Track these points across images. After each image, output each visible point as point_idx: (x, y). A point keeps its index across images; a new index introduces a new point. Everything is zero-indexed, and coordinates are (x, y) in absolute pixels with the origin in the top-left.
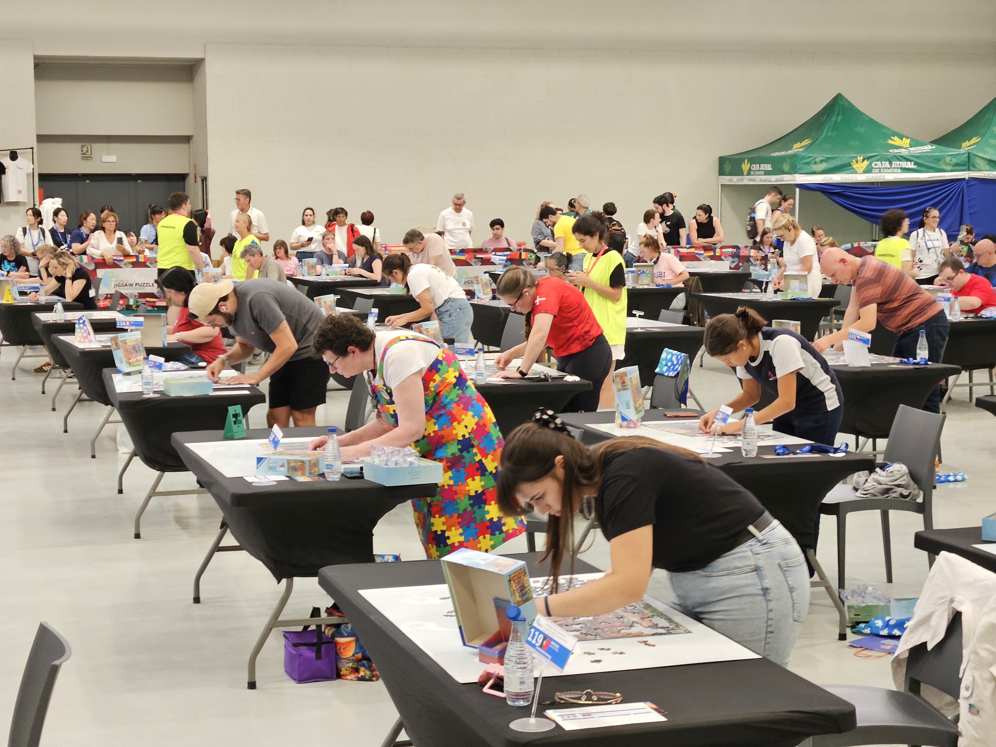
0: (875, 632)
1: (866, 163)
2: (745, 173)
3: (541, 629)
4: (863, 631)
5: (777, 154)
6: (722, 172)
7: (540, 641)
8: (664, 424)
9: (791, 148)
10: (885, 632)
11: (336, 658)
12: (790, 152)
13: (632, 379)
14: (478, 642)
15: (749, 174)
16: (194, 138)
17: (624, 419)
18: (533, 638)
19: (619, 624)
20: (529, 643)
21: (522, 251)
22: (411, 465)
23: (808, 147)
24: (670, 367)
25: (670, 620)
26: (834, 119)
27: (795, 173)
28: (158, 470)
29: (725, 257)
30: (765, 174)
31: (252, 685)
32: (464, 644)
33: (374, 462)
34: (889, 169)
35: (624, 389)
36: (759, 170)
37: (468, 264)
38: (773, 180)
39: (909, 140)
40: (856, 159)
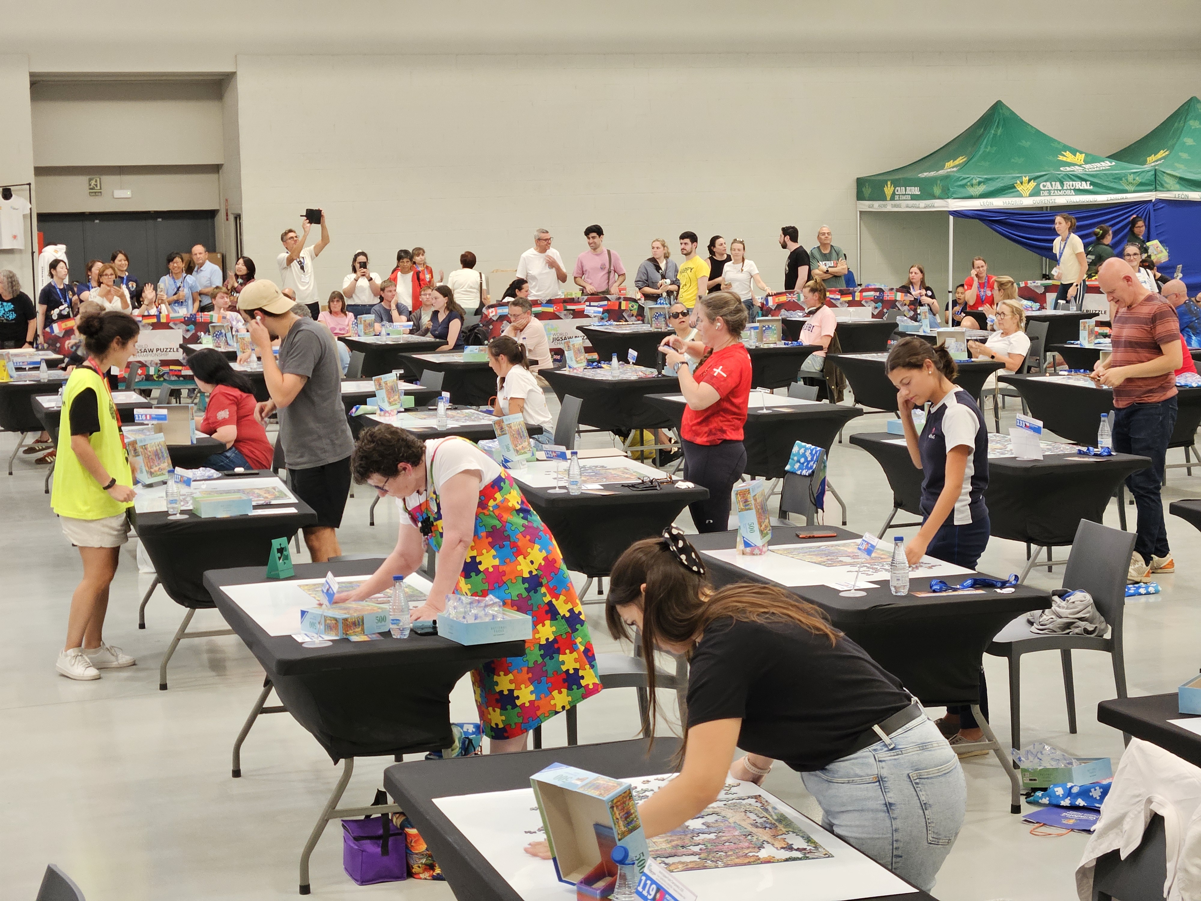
0: (1054, 802)
1: (1033, 184)
2: (888, 198)
3: (654, 877)
4: (1040, 801)
5: (926, 174)
6: (860, 197)
7: (653, 893)
8: (795, 549)
9: (943, 167)
10: (1066, 802)
11: (406, 853)
12: (941, 172)
13: (757, 496)
14: (577, 877)
15: (893, 198)
16: (224, 167)
17: (747, 544)
18: (644, 888)
19: (747, 844)
20: (640, 894)
21: (621, 300)
22: (493, 619)
23: (962, 167)
24: (803, 464)
25: (809, 840)
26: (993, 132)
27: (948, 198)
28: (187, 607)
29: (866, 302)
30: (912, 199)
31: (305, 889)
32: (560, 879)
33: (450, 614)
34: (1060, 190)
35: (747, 510)
36: (905, 194)
37: (557, 317)
38: (922, 206)
39: (1084, 155)
40: (1021, 180)
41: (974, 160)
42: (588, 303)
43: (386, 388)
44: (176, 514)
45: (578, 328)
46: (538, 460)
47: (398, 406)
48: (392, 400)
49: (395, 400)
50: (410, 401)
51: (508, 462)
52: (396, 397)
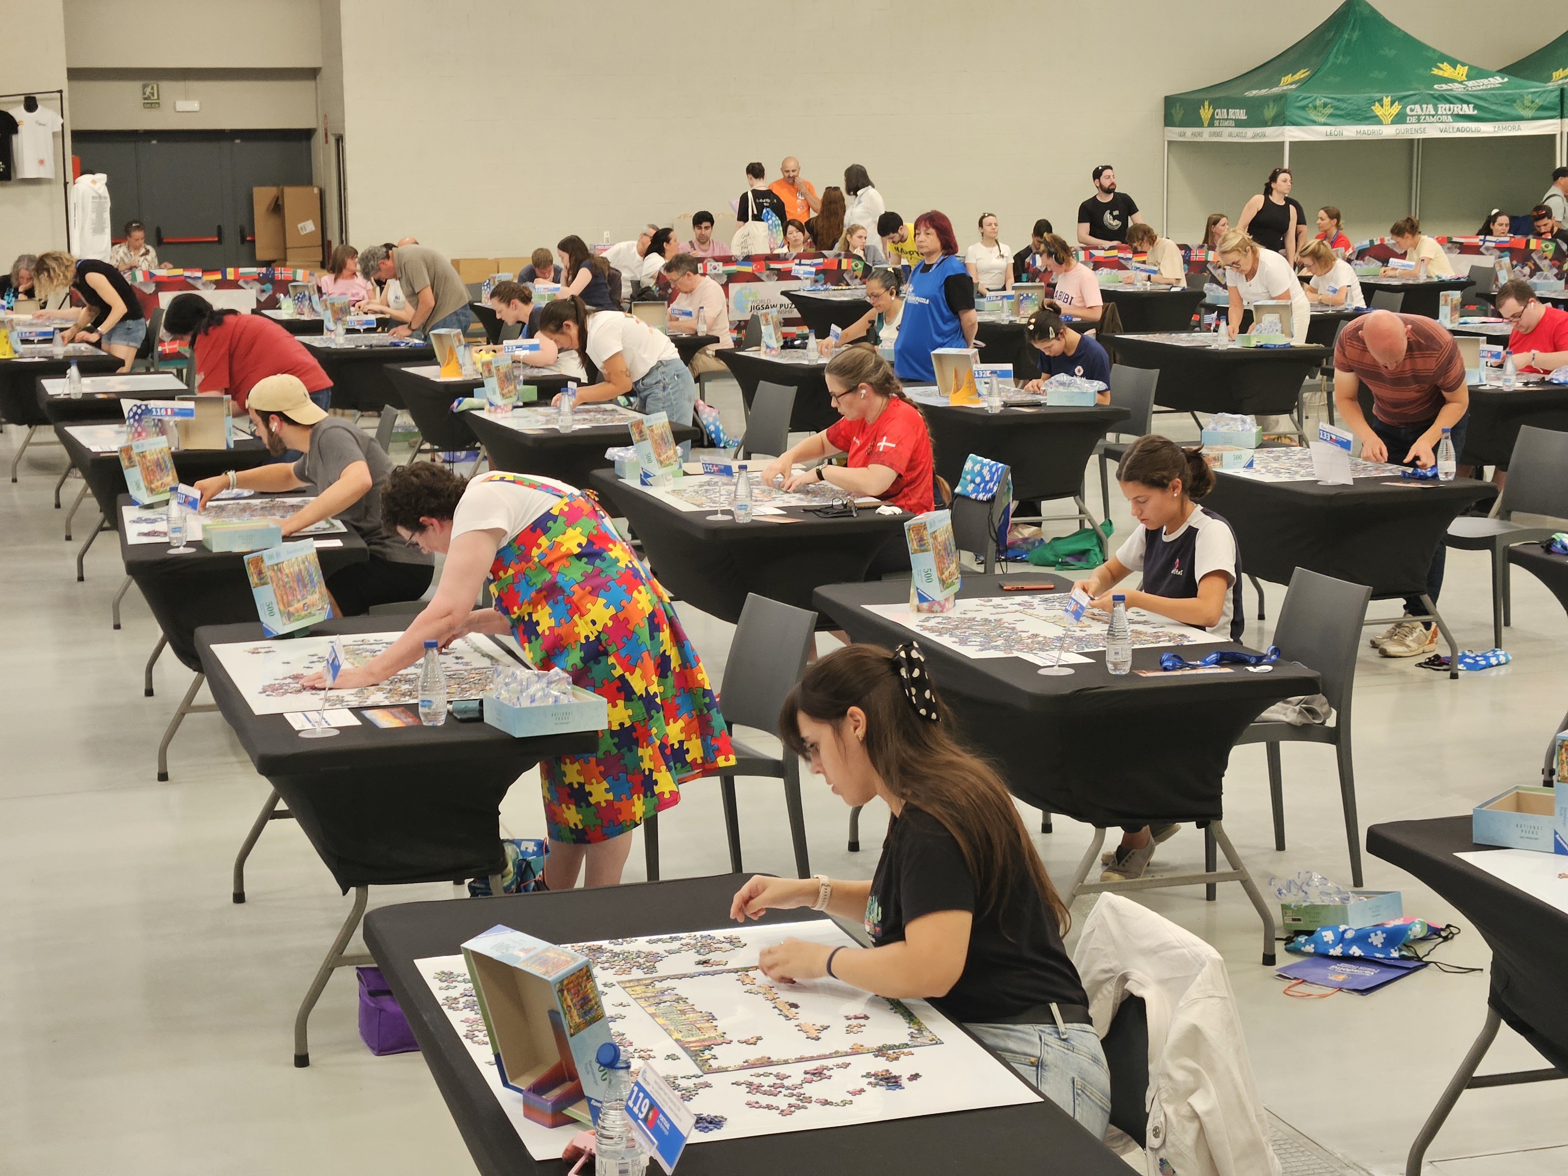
0: (1321, 950)
1: (1397, 108)
2: (1206, 124)
3: (648, 1089)
4: (1303, 949)
5: (1254, 93)
6: (1169, 121)
7: (644, 1111)
9: (1277, 83)
10: (1337, 951)
13: (938, 533)
15: (1211, 124)
16: (323, 72)
17: (923, 598)
18: (635, 1102)
20: (630, 1111)
21: (842, 257)
22: (555, 702)
23: (1304, 83)
25: (911, 1020)
26: (1346, 36)
27: (1284, 124)
30: (1236, 126)
31: (302, 1060)
33: (500, 694)
34: (1433, 116)
35: (923, 551)
36: (1227, 119)
37: (756, 279)
38: (1250, 135)
39: (1467, 68)
40: (1380, 101)
41: (1319, 74)
42: (797, 261)
43: (498, 375)
44: (178, 547)
45: (784, 293)
46: (685, 474)
47: (514, 399)
48: (506, 391)
49: (509, 392)
50: (532, 392)
51: (649, 476)
52: (511, 388)
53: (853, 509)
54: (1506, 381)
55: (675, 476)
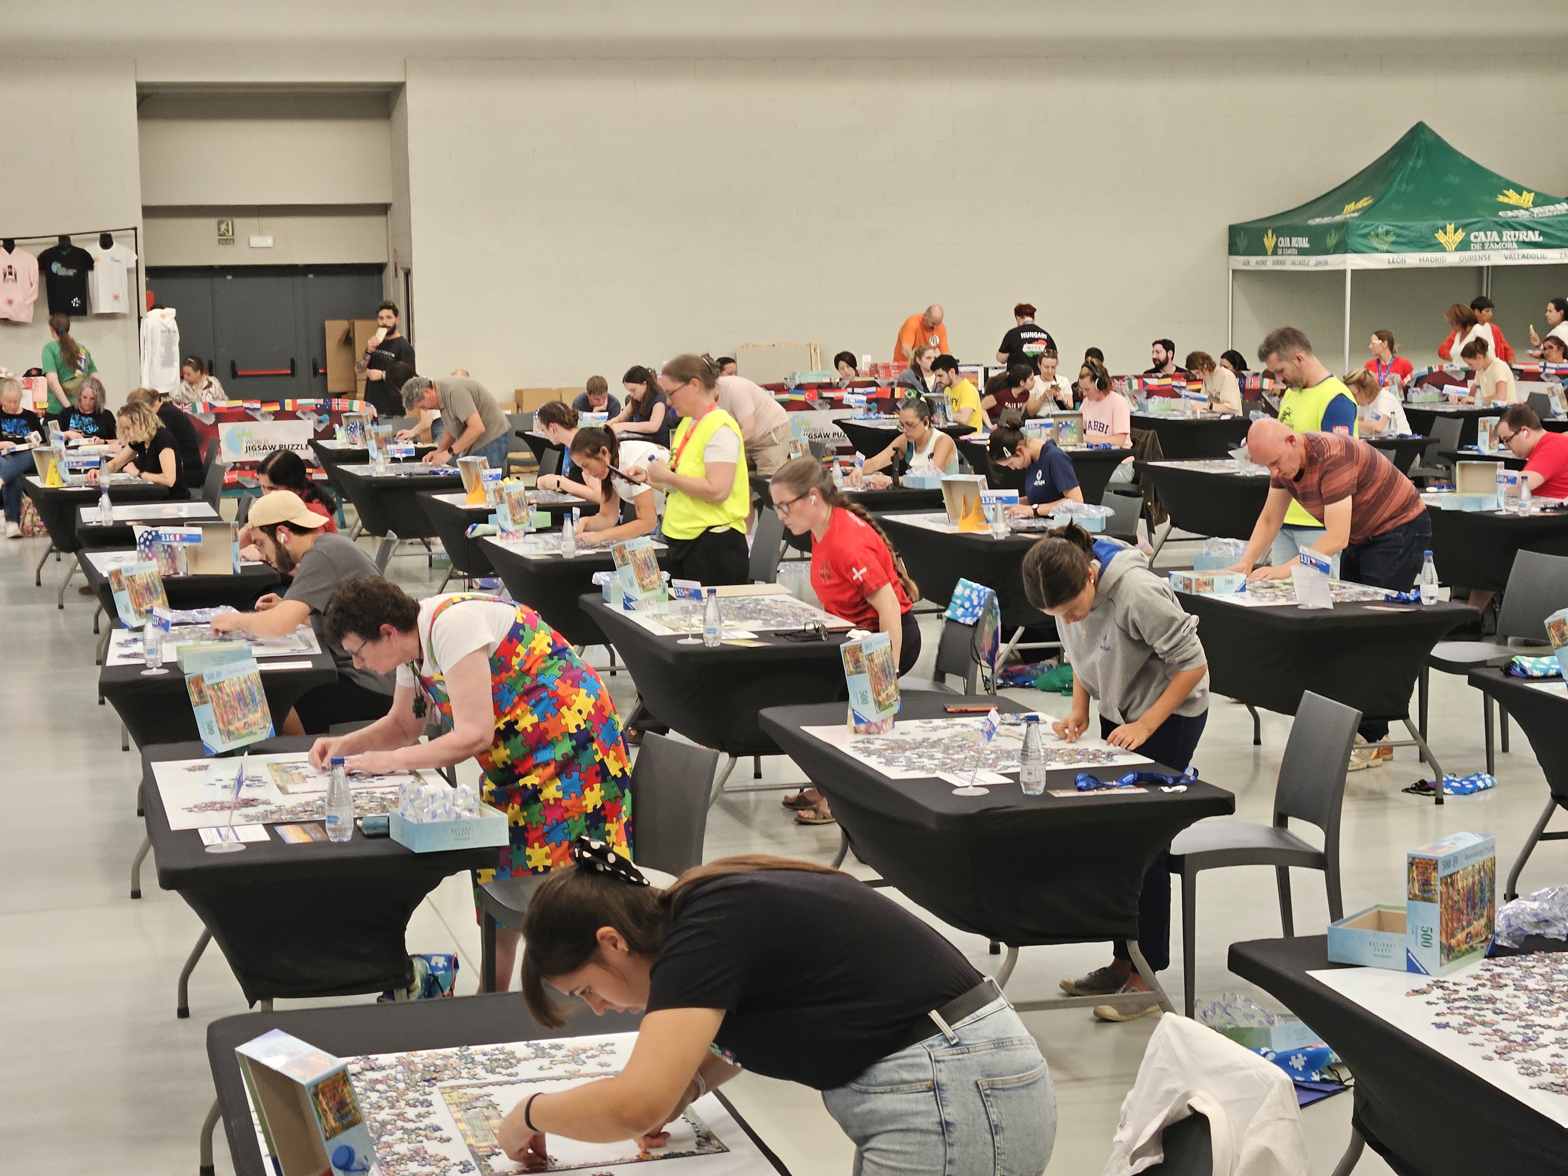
1: (1460, 235)
2: (1270, 252)
5: (1318, 221)
9: (1340, 211)
15: (1275, 253)
16: (394, 208)
17: (859, 720)
21: (895, 386)
22: (456, 817)
23: (1366, 212)
26: (1411, 164)
27: (1346, 252)
30: (1299, 254)
33: (405, 810)
34: (1498, 243)
35: (859, 673)
36: (1291, 247)
37: (809, 407)
38: (1312, 263)
39: (1533, 194)
40: (1444, 229)
41: (1382, 202)
43: (510, 502)
45: (837, 422)
48: (517, 517)
49: (522, 518)
50: (545, 519)
51: (632, 600)
52: (524, 514)
53: (822, 633)
54: (1521, 506)
55: (658, 600)
